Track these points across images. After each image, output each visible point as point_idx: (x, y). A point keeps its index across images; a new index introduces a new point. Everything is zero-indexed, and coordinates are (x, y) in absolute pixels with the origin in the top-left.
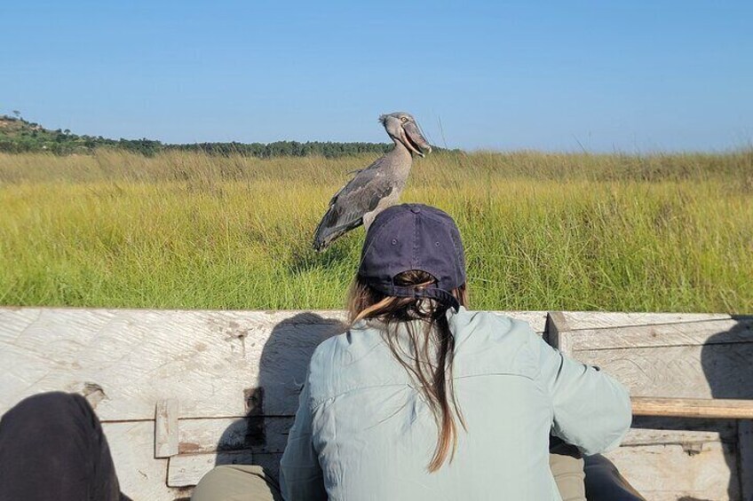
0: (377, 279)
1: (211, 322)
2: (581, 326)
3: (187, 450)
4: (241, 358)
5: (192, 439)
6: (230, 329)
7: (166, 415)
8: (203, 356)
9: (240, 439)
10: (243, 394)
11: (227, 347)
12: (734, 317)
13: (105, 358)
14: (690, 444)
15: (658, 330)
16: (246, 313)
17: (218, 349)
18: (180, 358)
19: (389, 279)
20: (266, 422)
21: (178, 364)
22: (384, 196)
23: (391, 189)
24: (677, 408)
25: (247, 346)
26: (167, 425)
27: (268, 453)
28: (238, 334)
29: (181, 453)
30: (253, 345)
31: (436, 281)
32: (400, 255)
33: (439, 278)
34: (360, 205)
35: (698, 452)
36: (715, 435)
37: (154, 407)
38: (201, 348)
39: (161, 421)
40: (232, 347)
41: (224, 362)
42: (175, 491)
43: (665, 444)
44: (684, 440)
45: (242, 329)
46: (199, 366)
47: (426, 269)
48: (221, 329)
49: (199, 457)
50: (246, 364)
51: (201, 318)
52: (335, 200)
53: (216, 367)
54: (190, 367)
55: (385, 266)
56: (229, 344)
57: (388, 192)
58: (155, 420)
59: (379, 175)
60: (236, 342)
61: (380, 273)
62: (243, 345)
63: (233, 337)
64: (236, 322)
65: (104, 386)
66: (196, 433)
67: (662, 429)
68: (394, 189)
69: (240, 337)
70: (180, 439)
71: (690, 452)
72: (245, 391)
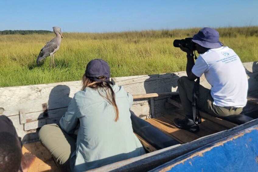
0: (93, 78)
1: (32, 88)
2: (119, 80)
3: (29, 121)
4: (41, 96)
5: (29, 118)
6: (37, 90)
7: (22, 113)
8: (30, 97)
9: (42, 116)
10: (42, 105)
11: (36, 94)
12: (149, 76)
13: (3, 100)
14: (141, 103)
15: (134, 80)
16: (41, 85)
17: (35, 95)
18: (24, 98)
19: (96, 78)
20: (48, 111)
21: (24, 99)
22: (55, 48)
23: (57, 47)
24: (140, 97)
25: (42, 93)
26: (23, 116)
27: (50, 119)
28: (39, 90)
29: (27, 122)
30: (43, 93)
31: (106, 78)
32: (99, 72)
33: (107, 77)
34: (49, 51)
35: (143, 105)
36: (146, 101)
37: (18, 111)
38: (29, 95)
39: (21, 115)
40: (38, 94)
41: (36, 98)
42: (26, 132)
43: (136, 104)
44: (140, 103)
45: (40, 89)
46: (30, 99)
47: (105, 75)
48: (34, 90)
49: (32, 122)
50: (42, 98)
51: (29, 87)
52: (42, 50)
53: (34, 99)
54: (27, 100)
55: (95, 74)
56: (37, 93)
57: (56, 47)
58: (19, 115)
59: (54, 43)
60: (39, 93)
61: (94, 76)
62: (41, 93)
63: (38, 91)
64: (38, 87)
65: (4, 108)
66: (30, 116)
67: (136, 101)
68: (58, 47)
69: (40, 91)
70: (26, 118)
71: (141, 105)
72: (42, 104)
